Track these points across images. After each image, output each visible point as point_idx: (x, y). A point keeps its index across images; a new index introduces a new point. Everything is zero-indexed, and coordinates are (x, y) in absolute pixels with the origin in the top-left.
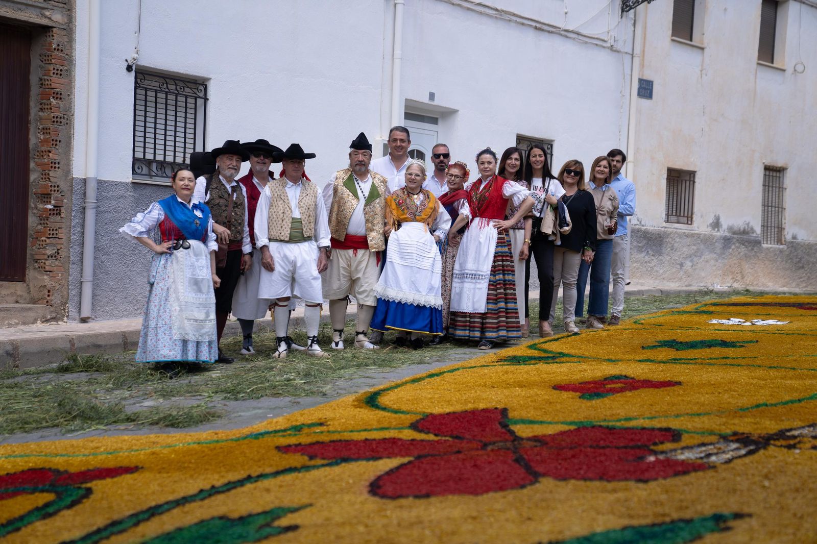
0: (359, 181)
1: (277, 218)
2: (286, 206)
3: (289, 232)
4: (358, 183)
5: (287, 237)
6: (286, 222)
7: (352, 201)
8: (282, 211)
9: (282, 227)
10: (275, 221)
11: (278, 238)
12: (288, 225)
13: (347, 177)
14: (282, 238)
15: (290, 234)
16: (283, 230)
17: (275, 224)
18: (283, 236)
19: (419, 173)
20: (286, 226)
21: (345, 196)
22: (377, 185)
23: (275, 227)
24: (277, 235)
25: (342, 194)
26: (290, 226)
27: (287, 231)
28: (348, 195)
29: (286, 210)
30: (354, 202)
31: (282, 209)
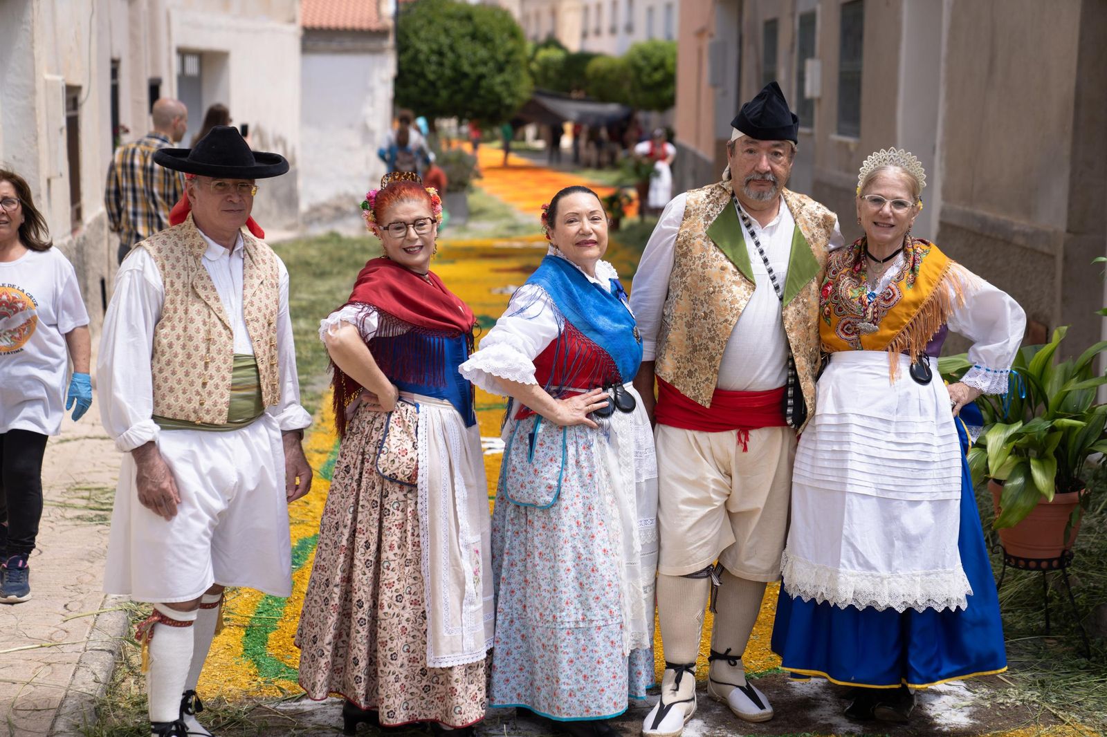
0: (756, 227)
1: (189, 356)
2: (214, 318)
3: (227, 398)
4: (753, 234)
5: (220, 412)
6: (218, 369)
7: (735, 288)
8: (202, 334)
9: (204, 384)
10: (182, 364)
11: (193, 418)
12: (224, 379)
13: (718, 211)
14: (207, 419)
15: (230, 404)
16: (210, 393)
17: (180, 373)
18: (208, 412)
19: (903, 195)
20: (217, 380)
21: (713, 271)
22: (806, 235)
23: (179, 382)
24: (189, 407)
25: (704, 266)
26: (229, 381)
27: (222, 396)
28: (723, 269)
29: (214, 330)
30: (739, 290)
31: (203, 329)
